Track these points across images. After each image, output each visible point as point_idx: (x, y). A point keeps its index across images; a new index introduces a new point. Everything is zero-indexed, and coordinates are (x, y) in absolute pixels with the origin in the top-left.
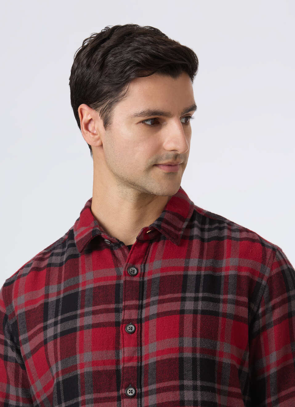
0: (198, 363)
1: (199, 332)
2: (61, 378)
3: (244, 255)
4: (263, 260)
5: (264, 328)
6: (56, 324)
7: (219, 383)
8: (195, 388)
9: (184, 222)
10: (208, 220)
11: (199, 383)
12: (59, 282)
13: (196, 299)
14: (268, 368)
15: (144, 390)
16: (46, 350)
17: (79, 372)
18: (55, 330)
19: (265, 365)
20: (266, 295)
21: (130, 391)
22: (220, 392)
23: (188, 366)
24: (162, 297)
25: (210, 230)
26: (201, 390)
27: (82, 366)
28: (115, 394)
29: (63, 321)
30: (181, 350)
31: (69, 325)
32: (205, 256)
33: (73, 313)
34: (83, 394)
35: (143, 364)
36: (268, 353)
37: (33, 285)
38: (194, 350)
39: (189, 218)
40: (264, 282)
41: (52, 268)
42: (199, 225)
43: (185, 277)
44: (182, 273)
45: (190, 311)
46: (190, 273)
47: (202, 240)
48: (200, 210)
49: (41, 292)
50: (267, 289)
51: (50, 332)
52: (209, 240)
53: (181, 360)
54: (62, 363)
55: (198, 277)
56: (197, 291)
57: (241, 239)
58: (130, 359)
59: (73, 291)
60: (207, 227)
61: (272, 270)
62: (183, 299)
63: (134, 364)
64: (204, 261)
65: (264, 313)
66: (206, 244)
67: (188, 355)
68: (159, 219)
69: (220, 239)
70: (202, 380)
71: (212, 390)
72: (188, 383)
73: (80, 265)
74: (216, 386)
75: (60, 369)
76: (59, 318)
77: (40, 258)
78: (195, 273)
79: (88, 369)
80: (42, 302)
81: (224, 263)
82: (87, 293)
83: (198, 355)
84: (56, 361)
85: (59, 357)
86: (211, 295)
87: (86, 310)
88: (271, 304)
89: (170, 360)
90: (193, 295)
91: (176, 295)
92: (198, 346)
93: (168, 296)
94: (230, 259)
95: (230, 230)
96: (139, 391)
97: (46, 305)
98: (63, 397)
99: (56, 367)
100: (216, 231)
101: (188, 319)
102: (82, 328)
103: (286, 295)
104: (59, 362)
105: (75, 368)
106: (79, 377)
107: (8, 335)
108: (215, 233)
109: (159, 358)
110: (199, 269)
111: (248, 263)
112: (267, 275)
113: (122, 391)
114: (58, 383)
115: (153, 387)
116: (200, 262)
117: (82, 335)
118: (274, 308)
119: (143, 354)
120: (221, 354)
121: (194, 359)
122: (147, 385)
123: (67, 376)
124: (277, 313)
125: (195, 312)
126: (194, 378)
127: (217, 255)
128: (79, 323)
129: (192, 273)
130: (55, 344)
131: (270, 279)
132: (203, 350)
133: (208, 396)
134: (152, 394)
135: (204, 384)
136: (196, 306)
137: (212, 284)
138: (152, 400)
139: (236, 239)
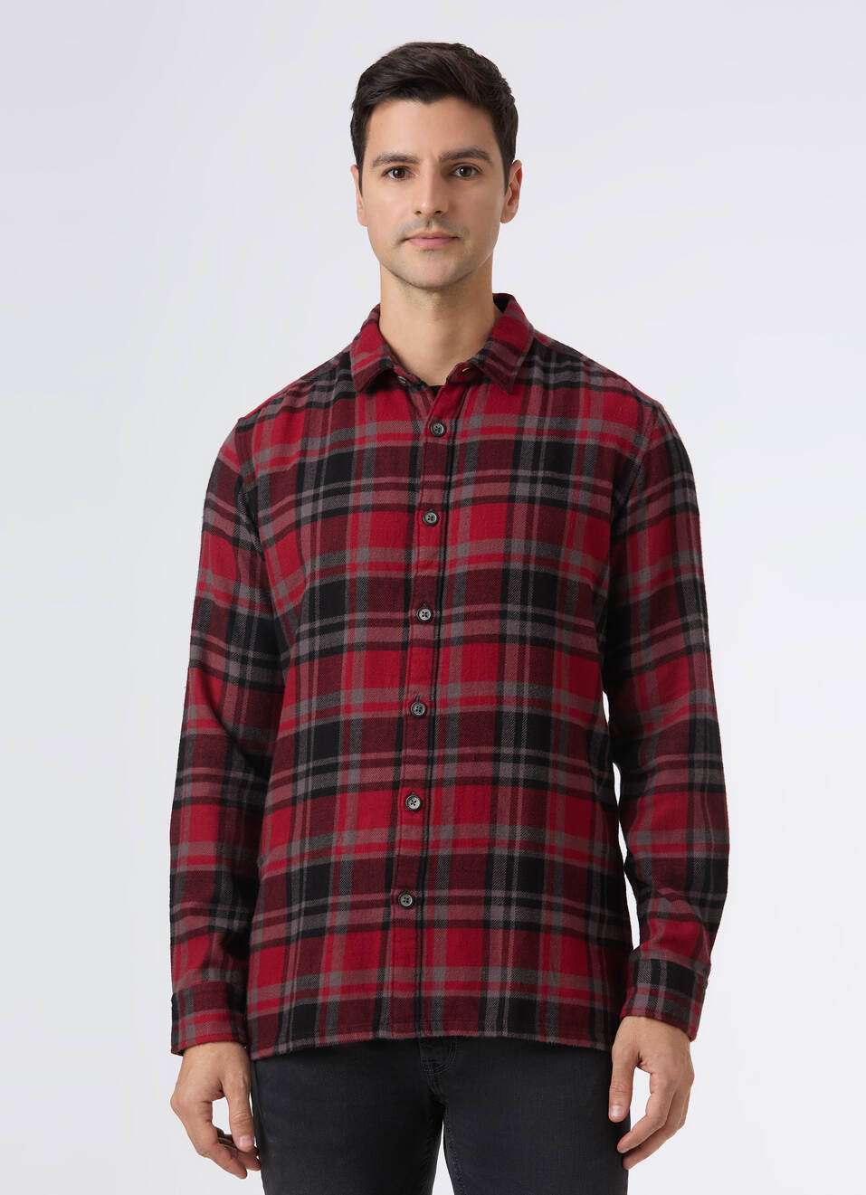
0: (531, 579)
1: (535, 532)
2: (317, 583)
3: (609, 415)
4: (639, 426)
5: (633, 530)
6: (315, 498)
7: (562, 611)
8: (523, 617)
9: (519, 356)
10: (554, 355)
11: (530, 609)
12: (324, 434)
13: (533, 480)
14: (636, 591)
15: (445, 613)
16: (299, 536)
17: (348, 576)
18: (315, 508)
19: (631, 586)
20: (639, 480)
21: (425, 614)
22: (562, 624)
23: (515, 584)
24: (481, 473)
25: (557, 370)
26: (533, 621)
27: (354, 567)
28: (400, 615)
29: (327, 494)
30: (507, 557)
31: (336, 502)
32: (549, 412)
33: (345, 484)
34: (353, 611)
35: (447, 574)
36: (636, 568)
37: (286, 436)
38: (526, 559)
39: (526, 351)
40: (638, 461)
41: (313, 409)
42: (542, 363)
43: (518, 444)
44: (512, 437)
45: (523, 499)
46: (525, 438)
47: (546, 386)
48: (543, 338)
49: (296, 447)
50: (641, 471)
51: (306, 510)
52: (556, 386)
53: (506, 573)
54: (322, 560)
55: (538, 445)
56: (535, 468)
57: (606, 389)
58: (428, 565)
59: (344, 450)
60: (553, 365)
61: (651, 440)
62: (514, 479)
63: (433, 572)
64: (548, 420)
65: (635, 508)
66: (551, 392)
67: (516, 565)
68: (483, 352)
69: (573, 386)
70: (535, 605)
71: (550, 621)
72: (513, 608)
73: (357, 410)
74: (557, 615)
75: (317, 568)
76: (322, 489)
77: (296, 390)
78: (533, 438)
79: (363, 574)
80: (296, 461)
81: (579, 424)
82: (366, 455)
83: (532, 567)
84: (313, 555)
85: (318, 550)
86: (556, 475)
87: (364, 481)
88: (645, 495)
89: (489, 571)
90: (528, 473)
91: (503, 472)
92: (533, 553)
93: (490, 472)
94: (590, 421)
95: (589, 373)
96: (437, 614)
97: (301, 467)
98: (317, 611)
99: (313, 565)
100: (567, 373)
101: (520, 511)
102: (356, 509)
103: (668, 481)
104: (318, 557)
105: (341, 569)
106: (347, 583)
107: (242, 508)
108: (565, 376)
109: (473, 567)
110: (539, 432)
111: (616, 429)
112: (643, 449)
113: (412, 613)
114: (312, 590)
115: (461, 610)
116: (541, 421)
117: (356, 520)
118: (650, 500)
119: (448, 559)
120: (566, 567)
121: (526, 573)
122: (450, 606)
123: (328, 580)
124: (655, 509)
125: (531, 500)
126: (524, 602)
127: (568, 410)
128: (352, 500)
129: (528, 438)
130: (313, 530)
131: (647, 457)
132: (539, 560)
133: (542, 631)
134: (457, 621)
135: (539, 611)
136: (533, 491)
137: (558, 456)
138: (456, 630)
139: (598, 388)
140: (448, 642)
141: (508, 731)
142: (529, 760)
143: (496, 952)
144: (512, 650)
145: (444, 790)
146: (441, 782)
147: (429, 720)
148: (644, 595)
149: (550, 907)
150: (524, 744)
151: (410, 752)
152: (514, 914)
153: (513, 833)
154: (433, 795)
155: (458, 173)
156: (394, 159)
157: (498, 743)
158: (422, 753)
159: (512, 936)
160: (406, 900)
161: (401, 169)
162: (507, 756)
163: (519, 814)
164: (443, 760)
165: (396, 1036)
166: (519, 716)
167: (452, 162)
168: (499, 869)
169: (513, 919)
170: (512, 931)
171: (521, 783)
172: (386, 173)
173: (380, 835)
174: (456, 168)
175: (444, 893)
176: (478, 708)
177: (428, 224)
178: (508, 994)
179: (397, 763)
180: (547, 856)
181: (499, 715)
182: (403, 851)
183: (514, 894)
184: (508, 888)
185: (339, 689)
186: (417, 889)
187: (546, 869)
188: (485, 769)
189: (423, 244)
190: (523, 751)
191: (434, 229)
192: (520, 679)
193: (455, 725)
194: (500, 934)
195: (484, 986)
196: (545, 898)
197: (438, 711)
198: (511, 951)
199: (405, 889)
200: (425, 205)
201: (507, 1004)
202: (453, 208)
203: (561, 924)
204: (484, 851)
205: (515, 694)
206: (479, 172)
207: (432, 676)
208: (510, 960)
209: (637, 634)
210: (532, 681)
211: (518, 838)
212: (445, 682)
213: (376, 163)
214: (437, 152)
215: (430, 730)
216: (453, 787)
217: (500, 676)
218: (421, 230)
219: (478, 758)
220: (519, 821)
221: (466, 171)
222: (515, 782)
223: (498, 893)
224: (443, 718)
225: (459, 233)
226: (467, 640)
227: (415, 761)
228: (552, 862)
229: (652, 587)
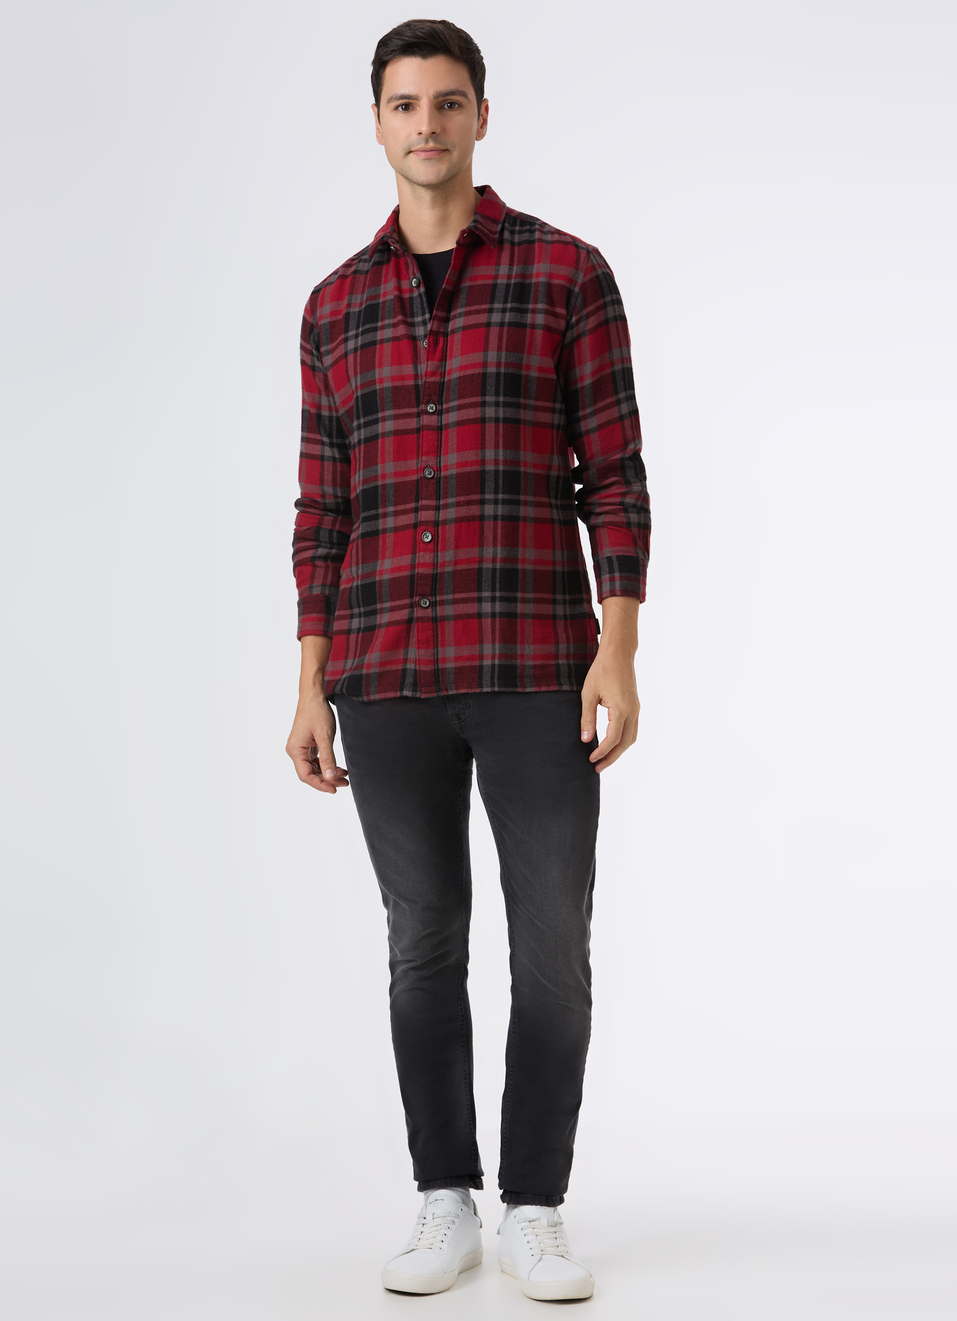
0: (502, 378)
1: (504, 345)
2: (359, 393)
3: (555, 260)
4: (576, 265)
5: (579, 337)
6: (357, 336)
7: (525, 398)
8: (497, 404)
9: (497, 224)
10: (518, 222)
11: (501, 399)
12: (363, 292)
13: (504, 311)
14: (582, 379)
15: (444, 406)
16: (347, 362)
17: (378, 387)
18: (356, 343)
19: (578, 375)
20: (579, 302)
21: (431, 407)
22: (526, 407)
23: (491, 382)
24: (469, 309)
25: (520, 232)
26: (504, 407)
27: (381, 381)
28: (415, 410)
29: (363, 333)
30: (485, 364)
31: (369, 337)
32: (516, 263)
33: (374, 325)
34: (383, 410)
35: (446, 379)
36: (581, 364)
37: (338, 295)
38: (498, 365)
39: (502, 219)
40: (577, 289)
41: (358, 275)
42: (509, 228)
43: (495, 286)
44: (490, 282)
45: (496, 323)
46: (499, 281)
47: (513, 244)
49: (345, 302)
50: (580, 297)
51: (351, 345)
52: (520, 243)
53: (484, 375)
54: (362, 377)
55: (508, 286)
56: (505, 302)
57: (553, 242)
58: (433, 374)
59: (373, 302)
60: (517, 228)
61: (585, 275)
62: (491, 311)
63: (436, 379)
64: (515, 268)
65: (578, 322)
66: (516, 248)
67: (492, 370)
68: (475, 221)
69: (531, 242)
70: (504, 396)
71: (518, 406)
72: (490, 399)
73: (384, 273)
74: (522, 401)
75: (359, 384)
76: (360, 330)
77: (347, 265)
78: (505, 281)
79: (387, 384)
80: (344, 312)
81: (536, 268)
82: (387, 304)
83: (502, 370)
84: (356, 375)
85: (359, 371)
86: (519, 306)
87: (387, 322)
88: (584, 312)
89: (473, 375)
90: (501, 306)
91: (483, 307)
92: (503, 360)
93: (474, 308)
94: (541, 265)
95: (542, 232)
96: (439, 407)
97: (348, 315)
98: (361, 412)
99: (355, 381)
100: (527, 234)
101: (494, 332)
102: (382, 341)
103: (601, 302)
104: (359, 376)
105: (373, 382)
106: (378, 392)
107: (314, 346)
108: (526, 236)
109: (462, 373)
110: (509, 277)
111: (564, 270)
112: (580, 281)
113: (422, 407)
114: (357, 397)
115: (454, 403)
116: (511, 270)
117: (381, 349)
118: (588, 316)
119: (447, 369)
120: (528, 367)
121: (498, 374)
122: (448, 401)
123: (366, 391)
124: (592, 322)
125: (502, 324)
126: (497, 394)
127: (527, 261)
128: (379, 335)
129: (501, 281)
130: (355, 358)
131: (583, 286)
132: (507, 365)
133: (510, 413)
134: (453, 411)
135: (508, 399)
136: (503, 318)
137: (521, 293)
138: (452, 417)
139: (547, 242)
140: (447, 426)
141: (490, 484)
142: (505, 502)
143: (487, 634)
144: (490, 428)
145: (447, 527)
146: (445, 522)
147: (437, 480)
148: (588, 381)
149: (524, 601)
150: (500, 491)
151: (424, 502)
152: (498, 607)
153: (495, 553)
154: (440, 531)
155: (446, 107)
156: (403, 97)
157: (483, 492)
158: (432, 503)
159: (498, 622)
160: (425, 603)
161: (407, 105)
162: (489, 500)
163: (499, 539)
164: (446, 506)
165: (423, 696)
166: (497, 472)
167: (442, 99)
168: (487, 577)
169: (498, 611)
170: (497, 619)
171: (500, 518)
172: (396, 108)
173: (406, 560)
174: (445, 104)
175: (450, 597)
176: (468, 469)
177: (427, 141)
178: (497, 662)
179: (416, 510)
180: (520, 566)
181: (483, 473)
182: (421, 570)
183: (498, 594)
184: (493, 590)
185: (377, 464)
186: (432, 595)
187: (520, 575)
188: (475, 510)
189: (423, 155)
190: (500, 496)
191: (431, 144)
192: (497, 447)
193: (454, 482)
194: (489, 621)
195: (481, 657)
196: (519, 595)
197: (443, 474)
198: (497, 632)
199: (423, 596)
200: (425, 129)
201: (497, 669)
202: (444, 130)
203: (531, 612)
204: (476, 566)
205: (493, 457)
206: (460, 106)
207: (438, 450)
208: (497, 639)
209: (584, 408)
210: (505, 448)
211: (499, 556)
212: (446, 453)
213: (390, 101)
214: (432, 92)
215: (436, 487)
216: (453, 525)
217: (483, 446)
218: (421, 146)
219: (469, 503)
220: (499, 544)
221: (452, 105)
222: (495, 518)
223: (486, 594)
224: (446, 477)
225: (449, 147)
226: (459, 423)
227: (427, 508)
228: (524, 570)
229: (593, 376)
